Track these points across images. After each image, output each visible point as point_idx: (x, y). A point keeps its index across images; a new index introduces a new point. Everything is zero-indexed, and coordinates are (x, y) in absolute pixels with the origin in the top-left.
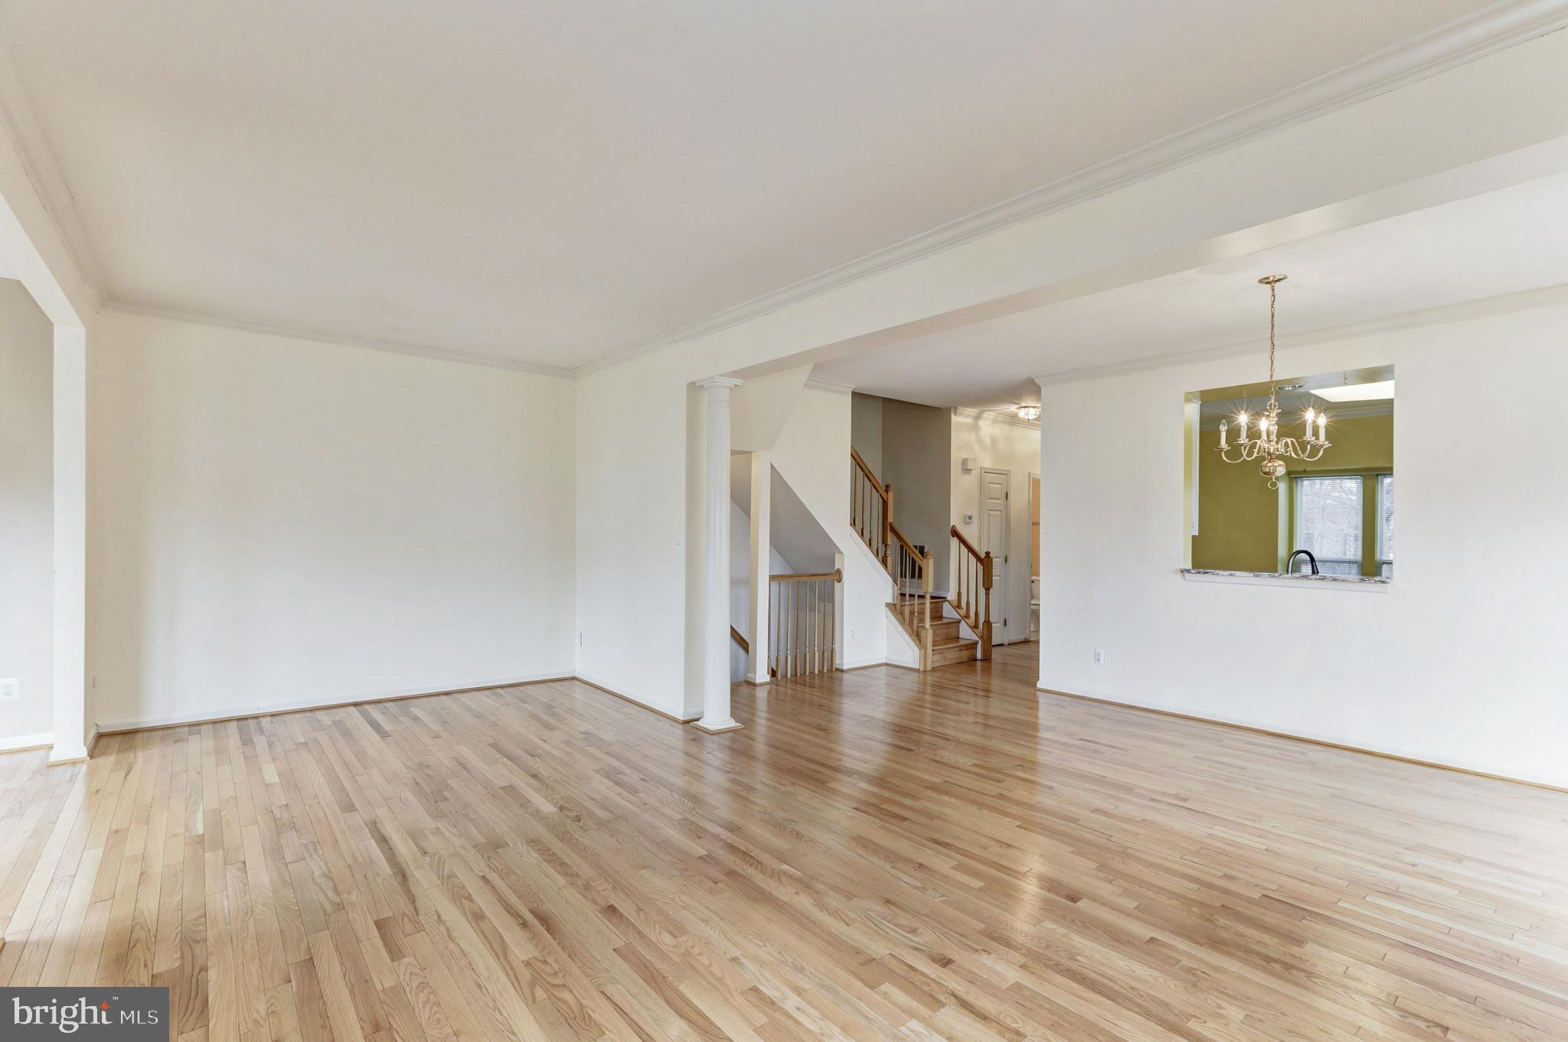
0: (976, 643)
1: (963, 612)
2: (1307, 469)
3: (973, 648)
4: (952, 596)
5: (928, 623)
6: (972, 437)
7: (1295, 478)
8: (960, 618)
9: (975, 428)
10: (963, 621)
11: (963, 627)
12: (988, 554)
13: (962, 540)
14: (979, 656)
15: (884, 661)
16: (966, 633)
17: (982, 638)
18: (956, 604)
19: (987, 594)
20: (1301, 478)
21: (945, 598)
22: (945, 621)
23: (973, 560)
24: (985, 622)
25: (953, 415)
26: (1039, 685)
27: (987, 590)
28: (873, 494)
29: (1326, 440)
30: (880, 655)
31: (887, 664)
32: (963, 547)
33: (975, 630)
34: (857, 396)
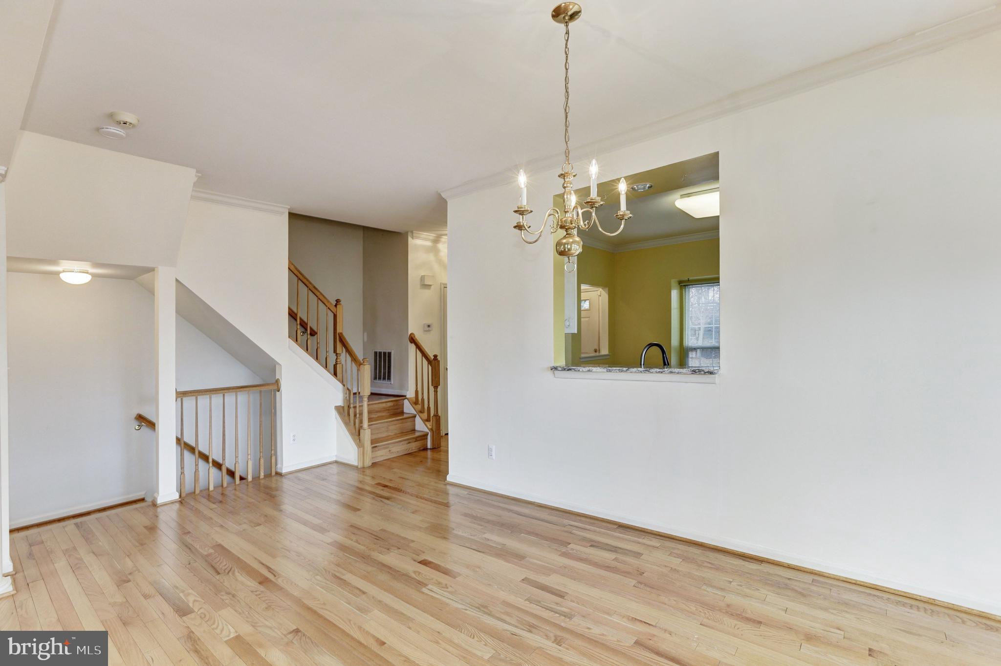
0: (427, 435)
1: (419, 407)
2: (691, 278)
3: (424, 439)
4: (410, 394)
5: (366, 424)
6: (431, 257)
7: (684, 285)
8: (415, 413)
9: (434, 250)
10: (417, 416)
11: (418, 419)
12: (435, 356)
13: (418, 347)
14: (429, 446)
15: (334, 459)
16: (421, 426)
17: (431, 430)
18: (414, 400)
19: (436, 392)
20: (688, 285)
21: (405, 396)
22: (405, 416)
23: (425, 362)
24: (434, 416)
25: (410, 239)
26: (449, 478)
27: (436, 387)
28: (320, 308)
29: (627, 210)
30: (330, 455)
31: (336, 462)
32: (418, 351)
33: (427, 423)
34: (294, 217)
